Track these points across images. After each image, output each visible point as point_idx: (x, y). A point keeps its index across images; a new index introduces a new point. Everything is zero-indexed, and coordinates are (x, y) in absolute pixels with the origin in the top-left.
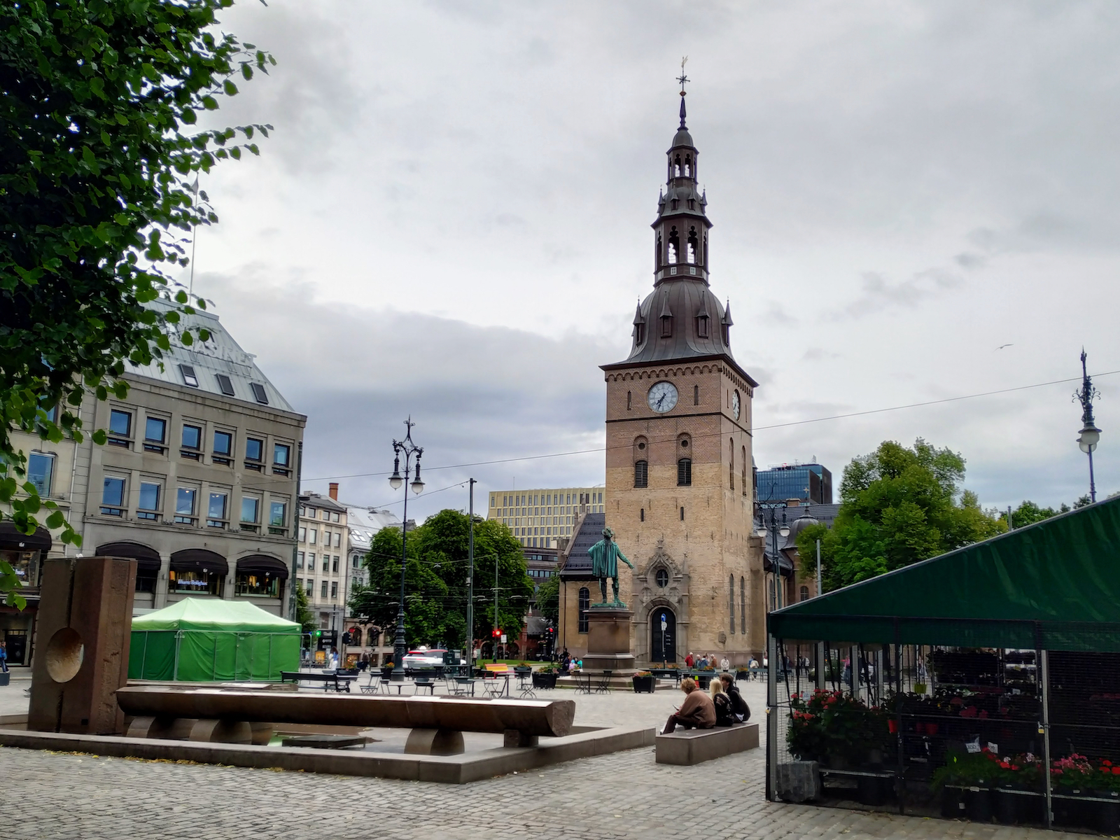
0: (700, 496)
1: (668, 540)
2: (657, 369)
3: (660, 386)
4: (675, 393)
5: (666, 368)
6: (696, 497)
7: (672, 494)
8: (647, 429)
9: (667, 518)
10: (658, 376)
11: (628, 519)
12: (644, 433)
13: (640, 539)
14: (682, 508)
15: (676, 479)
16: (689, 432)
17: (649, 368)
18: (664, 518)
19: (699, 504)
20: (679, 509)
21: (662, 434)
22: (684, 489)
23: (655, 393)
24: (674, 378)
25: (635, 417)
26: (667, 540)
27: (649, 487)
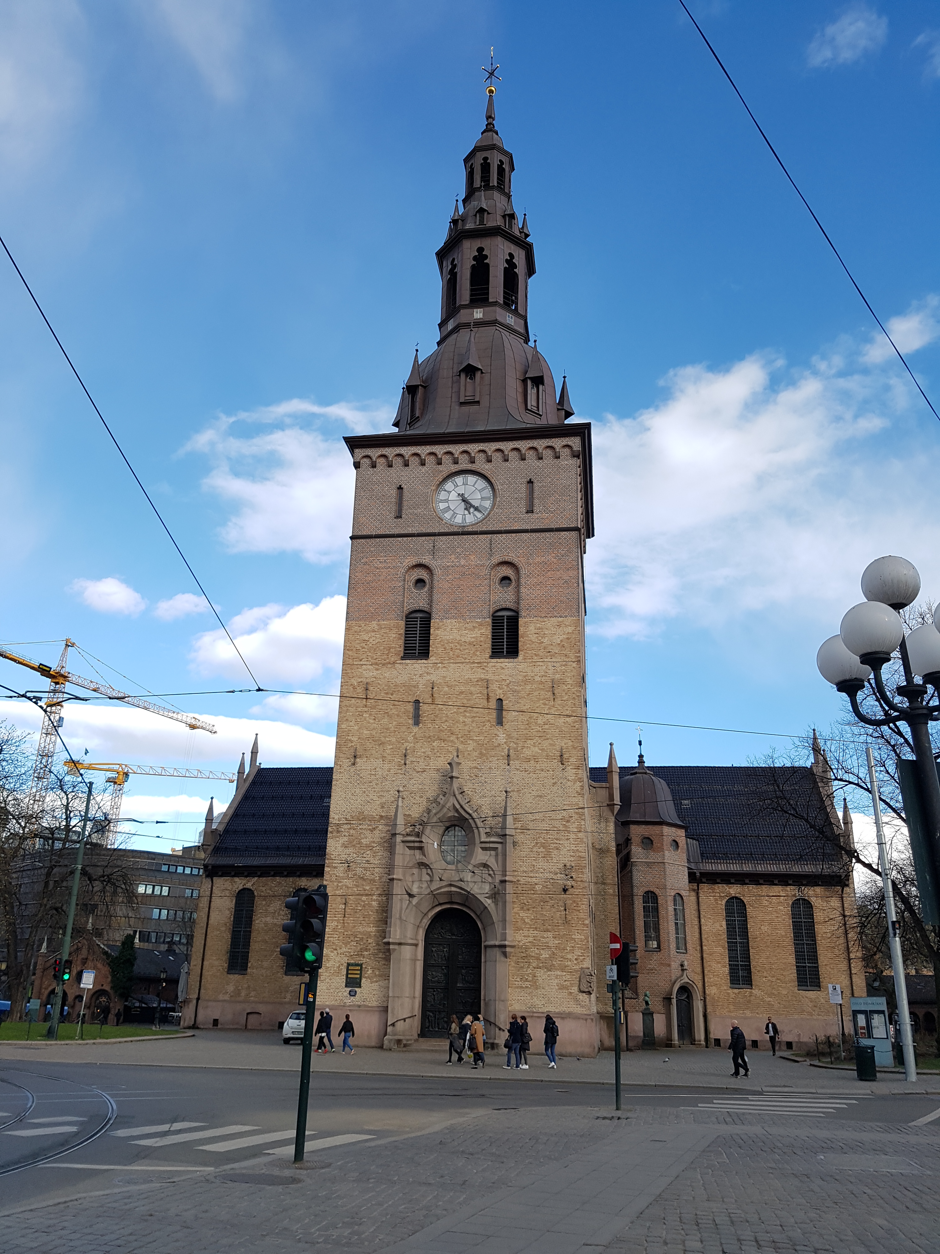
0: (537, 679)
1: (470, 764)
2: (457, 449)
3: (459, 480)
4: (488, 492)
5: (473, 448)
6: (527, 681)
7: (480, 674)
8: (433, 552)
9: (468, 721)
10: (456, 462)
11: (386, 720)
12: (426, 560)
13: (410, 759)
14: (500, 700)
15: (488, 646)
16: (515, 560)
17: (441, 446)
18: (461, 719)
19: (536, 693)
20: (493, 704)
21: (463, 562)
22: (506, 663)
23: (449, 492)
24: (488, 466)
25: (410, 530)
26: (466, 764)
27: (432, 659)
